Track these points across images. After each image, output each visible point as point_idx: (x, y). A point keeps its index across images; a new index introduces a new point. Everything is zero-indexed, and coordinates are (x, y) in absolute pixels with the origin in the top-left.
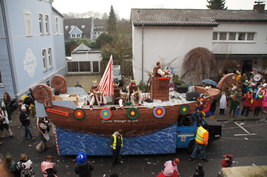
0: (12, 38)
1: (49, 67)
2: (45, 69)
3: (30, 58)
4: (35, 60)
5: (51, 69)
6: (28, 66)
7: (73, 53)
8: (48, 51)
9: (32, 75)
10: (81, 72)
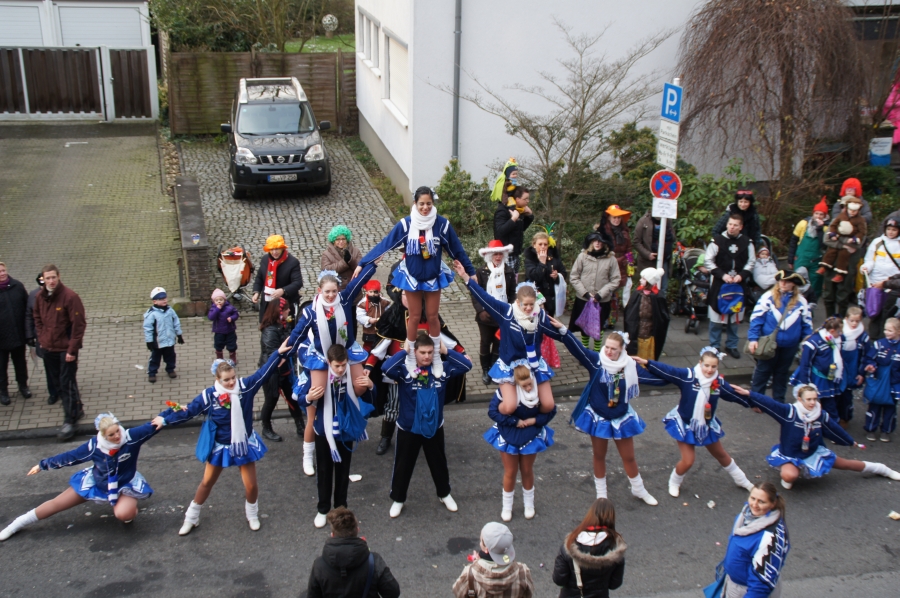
10: (38, 113)
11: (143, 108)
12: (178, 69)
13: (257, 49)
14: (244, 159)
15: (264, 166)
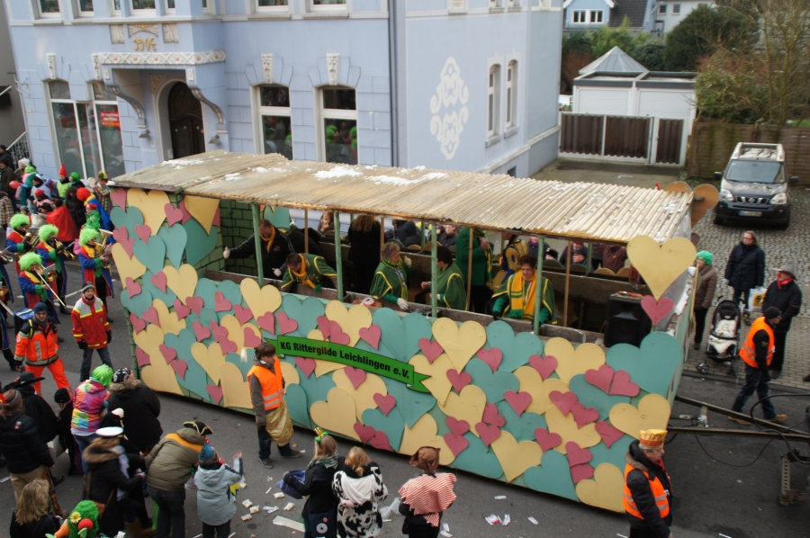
0: (407, 20)
1: (504, 127)
2: (491, 133)
3: (450, 92)
4: (464, 101)
5: (509, 137)
6: (442, 119)
7: (581, 83)
8: (507, 68)
9: (449, 152)
10: (609, 156)
11: (675, 158)
12: (699, 133)
13: (759, 123)
14: (724, 197)
15: (738, 204)
